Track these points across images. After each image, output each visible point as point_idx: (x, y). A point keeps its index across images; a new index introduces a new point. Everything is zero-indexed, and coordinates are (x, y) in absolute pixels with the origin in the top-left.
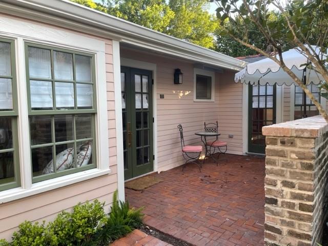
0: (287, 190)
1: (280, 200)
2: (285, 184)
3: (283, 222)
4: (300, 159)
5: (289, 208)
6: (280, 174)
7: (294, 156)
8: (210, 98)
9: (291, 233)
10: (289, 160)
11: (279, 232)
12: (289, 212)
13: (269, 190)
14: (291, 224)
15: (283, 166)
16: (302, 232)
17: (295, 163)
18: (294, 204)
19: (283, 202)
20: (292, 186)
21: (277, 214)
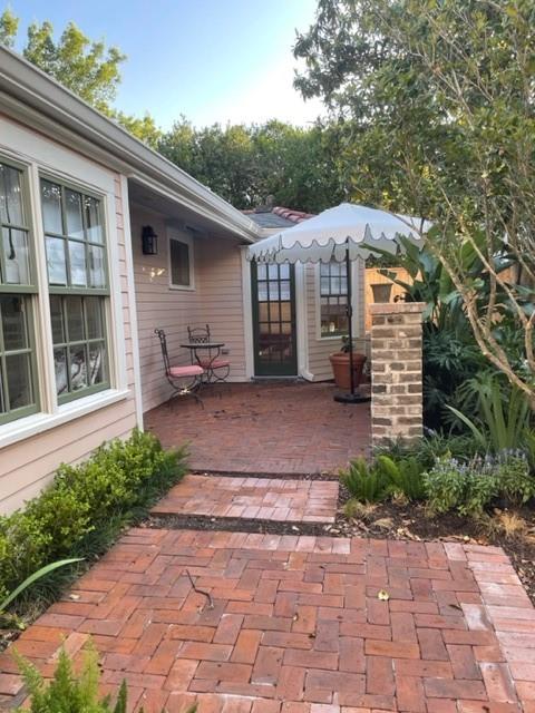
0: (396, 373)
1: (388, 386)
2: (394, 366)
3: (392, 410)
4: (408, 336)
5: (399, 392)
6: (388, 356)
7: (402, 334)
8: (188, 284)
9: (401, 421)
10: (397, 339)
11: (388, 422)
12: (398, 397)
13: (377, 377)
14: (401, 411)
15: (391, 347)
16: (412, 416)
17: (403, 342)
18: (404, 387)
19: (392, 388)
20: (401, 367)
21: (387, 402)
